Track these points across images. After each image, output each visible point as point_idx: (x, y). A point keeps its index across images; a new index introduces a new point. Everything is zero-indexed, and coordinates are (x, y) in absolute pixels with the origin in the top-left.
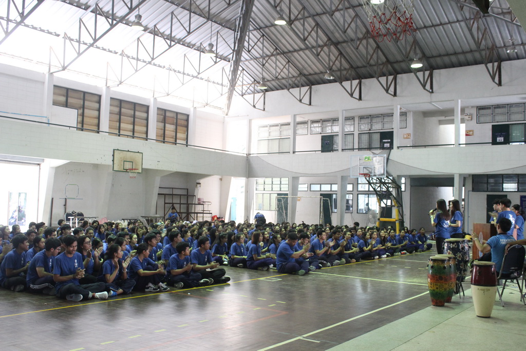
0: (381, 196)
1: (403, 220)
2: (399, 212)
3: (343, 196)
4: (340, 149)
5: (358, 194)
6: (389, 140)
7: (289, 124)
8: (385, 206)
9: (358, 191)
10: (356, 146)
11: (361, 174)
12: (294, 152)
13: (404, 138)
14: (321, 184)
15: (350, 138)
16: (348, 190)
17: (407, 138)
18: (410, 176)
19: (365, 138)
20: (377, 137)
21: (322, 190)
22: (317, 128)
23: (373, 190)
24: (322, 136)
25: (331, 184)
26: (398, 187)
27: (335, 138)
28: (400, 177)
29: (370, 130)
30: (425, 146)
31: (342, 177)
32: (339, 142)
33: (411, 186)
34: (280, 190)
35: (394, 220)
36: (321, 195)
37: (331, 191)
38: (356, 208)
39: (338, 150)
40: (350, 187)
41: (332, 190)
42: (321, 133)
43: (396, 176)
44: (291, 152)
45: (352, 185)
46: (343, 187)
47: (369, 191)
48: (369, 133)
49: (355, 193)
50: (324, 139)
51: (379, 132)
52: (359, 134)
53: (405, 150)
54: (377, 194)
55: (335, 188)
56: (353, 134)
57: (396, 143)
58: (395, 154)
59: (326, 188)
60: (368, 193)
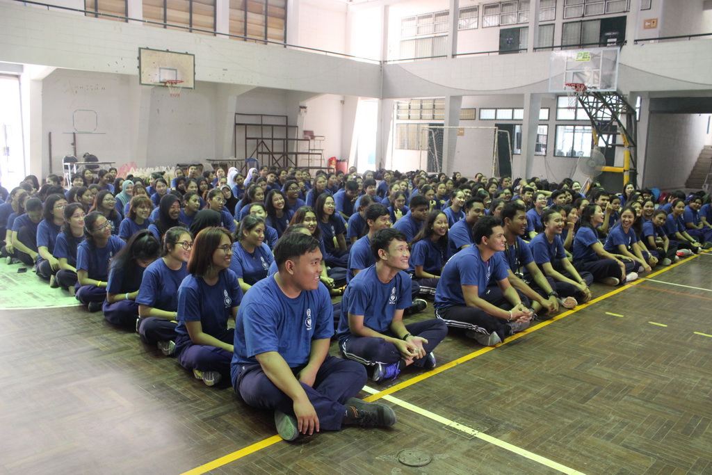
0: (600, 128)
1: (635, 170)
2: (631, 156)
3: (532, 129)
4: (530, 48)
5: (556, 126)
6: (614, 33)
7: (446, 13)
8: (604, 145)
9: (556, 120)
10: (558, 42)
11: (569, 85)
12: (454, 56)
13: (645, 27)
14: (496, 109)
15: (548, 30)
16: (540, 118)
17: (650, 27)
18: (650, 93)
19: (575, 30)
20: (595, 28)
21: (498, 118)
22: (492, 20)
23: (589, 119)
24: (501, 31)
25: (513, 109)
26: (630, 113)
27: (522, 32)
28: (634, 94)
29: (583, 16)
30: (690, 36)
31: (532, 94)
32: (528, 40)
33: (651, 112)
34: (434, 118)
35: (621, 170)
36: (496, 125)
37: (513, 119)
38: (553, 149)
39: (527, 49)
40: (544, 114)
41: (515, 118)
42: (499, 26)
43: (628, 93)
44: (450, 55)
45: (547, 110)
46: (533, 114)
47: (575, 120)
48: (581, 21)
49: (554, 123)
50: (504, 34)
51: (598, 19)
52: (563, 23)
53: (647, 45)
54: (593, 124)
55: (519, 114)
56: (554, 24)
57: (631, 33)
58: (630, 54)
59: (504, 115)
60: (575, 123)
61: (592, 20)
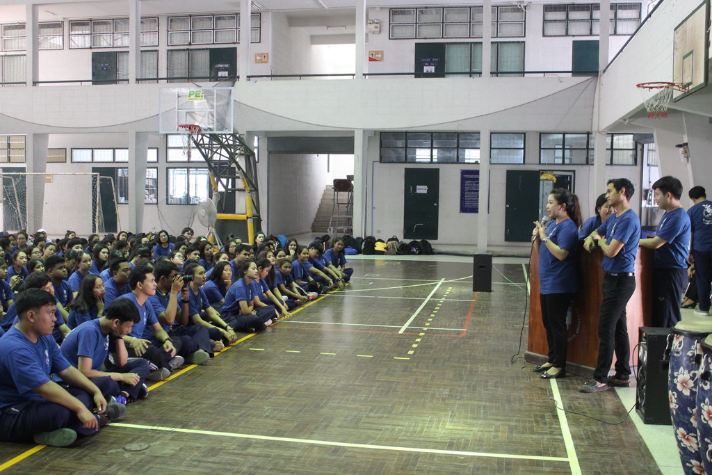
0: (218, 170)
1: (259, 217)
2: (252, 201)
3: (140, 174)
4: (132, 77)
5: (167, 168)
6: (227, 66)
7: (21, 26)
8: (223, 190)
9: (167, 162)
10: (163, 74)
11: (182, 126)
12: (35, 83)
13: (257, 62)
14: (93, 149)
15: (150, 58)
16: (149, 160)
17: (261, 62)
18: (267, 133)
19: (181, 59)
20: (203, 60)
21: (95, 160)
22: (81, 39)
23: (203, 159)
24: (94, 54)
25: (114, 149)
26: (249, 154)
27: (120, 58)
28: (251, 134)
29: (190, 44)
30: (300, 76)
31: (137, 133)
32: (129, 67)
33: (270, 153)
34: (9, 161)
35: (244, 217)
36: (94, 170)
37: (114, 162)
38: (165, 197)
39: (128, 80)
40: (152, 155)
41: (117, 160)
42: (91, 48)
43: (245, 133)
44: (30, 82)
45: (155, 151)
46: (139, 155)
47: (189, 162)
48: (188, 49)
49: (163, 166)
50: (97, 58)
51: (207, 49)
52: (168, 51)
53: (260, 81)
54: (210, 168)
55: (122, 155)
56: (157, 51)
57: (243, 68)
58: (243, 90)
59: (104, 156)
60: (188, 166)
61: (200, 49)
